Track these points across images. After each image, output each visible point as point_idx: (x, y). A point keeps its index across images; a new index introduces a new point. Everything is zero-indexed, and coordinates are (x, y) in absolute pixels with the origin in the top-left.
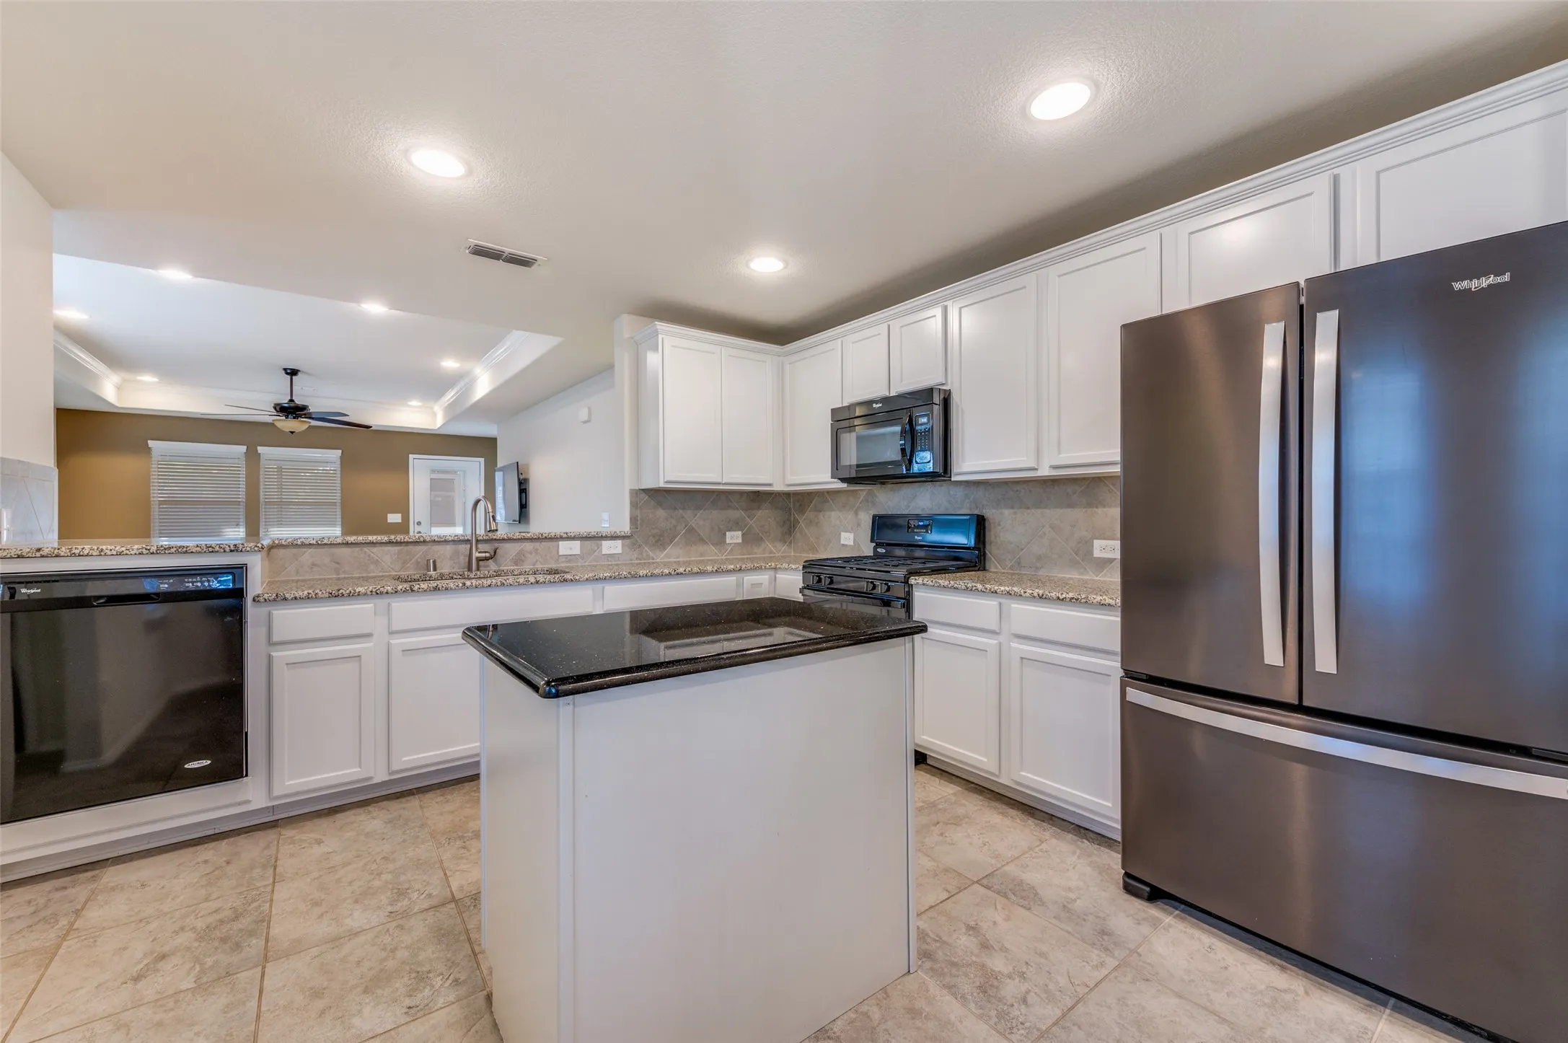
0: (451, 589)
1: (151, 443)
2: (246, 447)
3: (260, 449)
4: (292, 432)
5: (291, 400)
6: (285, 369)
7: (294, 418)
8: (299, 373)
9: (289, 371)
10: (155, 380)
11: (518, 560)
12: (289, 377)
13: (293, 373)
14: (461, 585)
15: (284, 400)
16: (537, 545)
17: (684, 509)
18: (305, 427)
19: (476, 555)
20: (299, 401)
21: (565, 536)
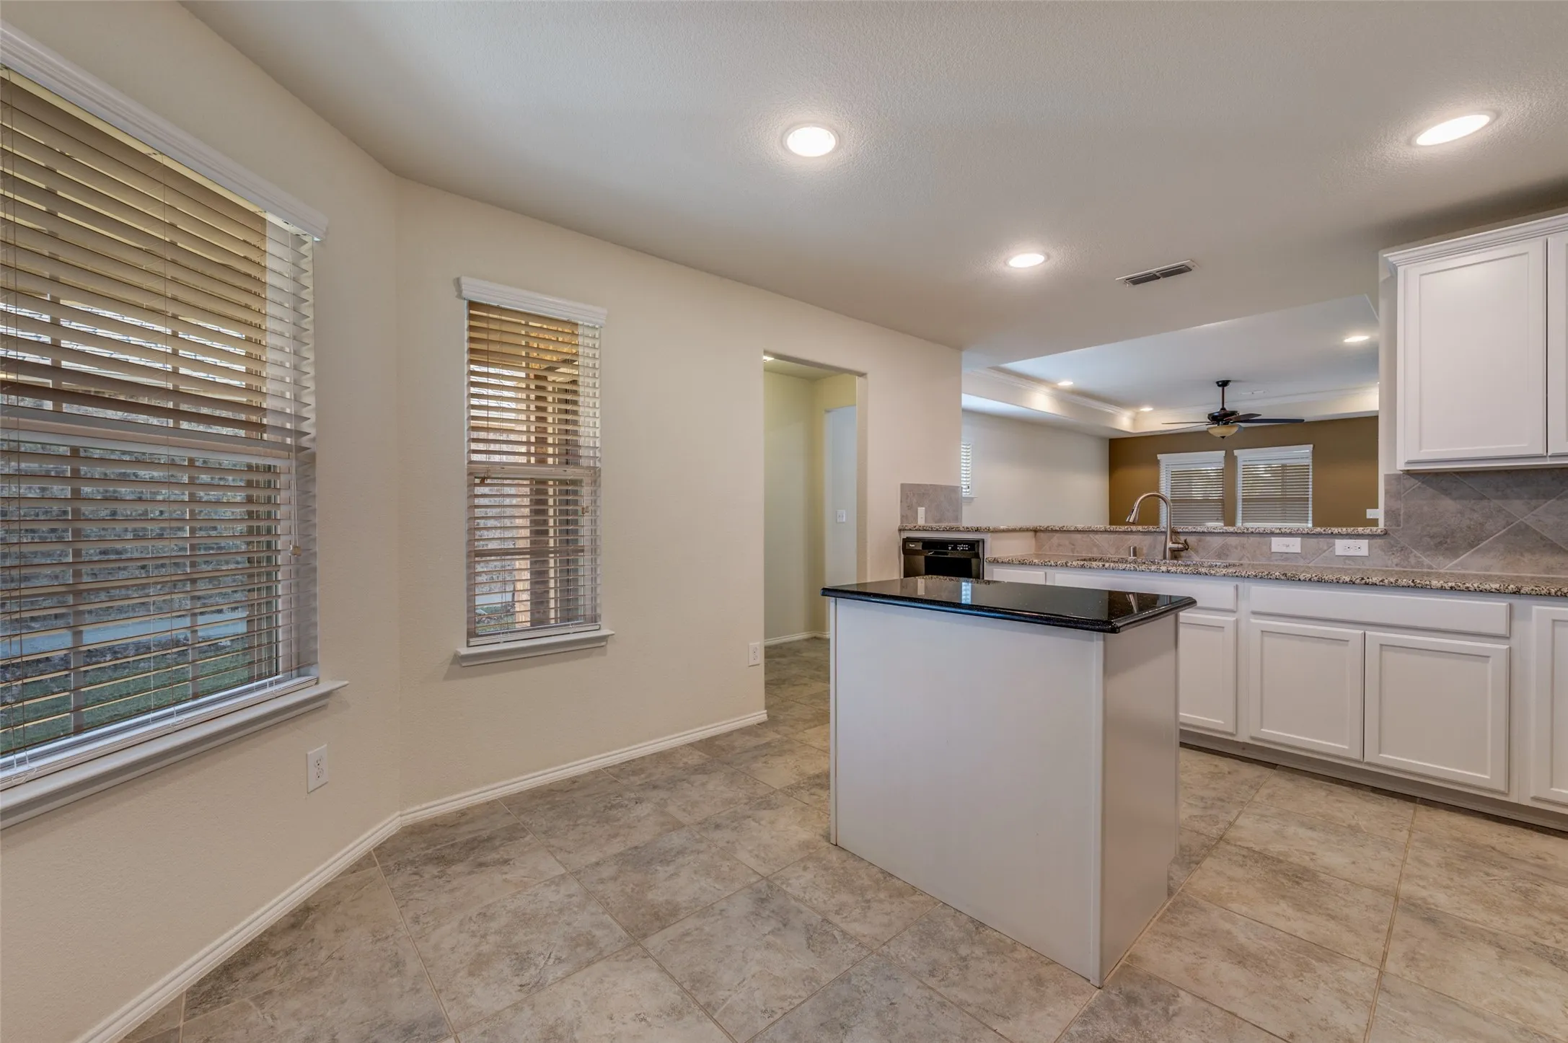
0: (1094, 568)
1: (1159, 457)
2: (1224, 452)
3: (1236, 452)
4: (1223, 437)
5: (1223, 409)
6: (1218, 383)
7: (1224, 424)
8: (1231, 384)
9: (1220, 383)
10: (1151, 409)
11: (1222, 553)
12: (1221, 388)
13: (1224, 384)
14: (1101, 566)
15: (1216, 409)
16: (1243, 539)
17: (1505, 497)
18: (1235, 430)
19: (1170, 545)
20: (1229, 408)
21: (1278, 531)
